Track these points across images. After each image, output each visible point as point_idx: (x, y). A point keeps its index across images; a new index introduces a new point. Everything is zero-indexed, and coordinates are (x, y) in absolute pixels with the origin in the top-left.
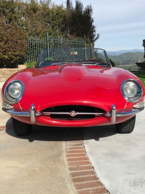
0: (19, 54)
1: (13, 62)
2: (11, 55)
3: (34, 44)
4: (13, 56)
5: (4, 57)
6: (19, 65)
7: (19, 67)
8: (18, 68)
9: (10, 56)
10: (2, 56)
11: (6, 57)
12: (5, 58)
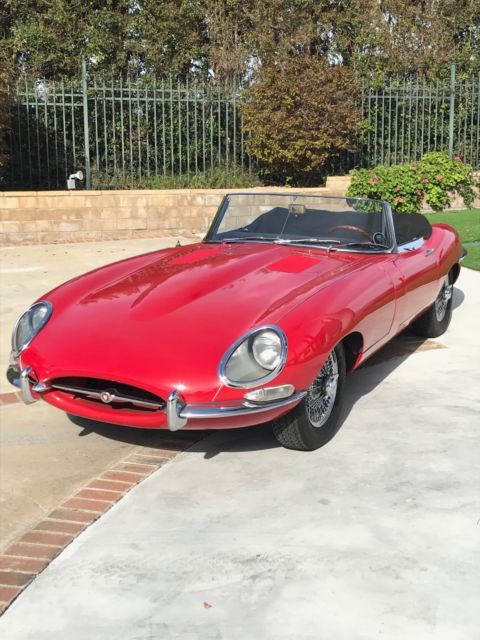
0: (328, 145)
1: (309, 168)
2: (301, 149)
3: (404, 103)
4: (309, 153)
5: (283, 157)
6: (329, 178)
7: (327, 182)
8: (325, 186)
9: (299, 153)
10: (278, 152)
11: (289, 155)
12: (286, 158)
